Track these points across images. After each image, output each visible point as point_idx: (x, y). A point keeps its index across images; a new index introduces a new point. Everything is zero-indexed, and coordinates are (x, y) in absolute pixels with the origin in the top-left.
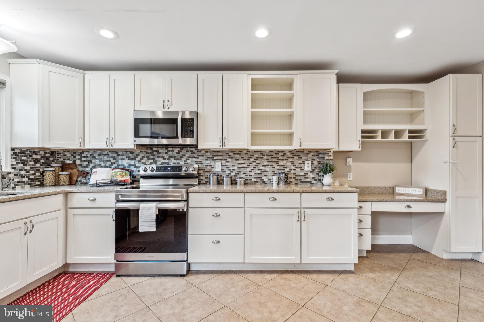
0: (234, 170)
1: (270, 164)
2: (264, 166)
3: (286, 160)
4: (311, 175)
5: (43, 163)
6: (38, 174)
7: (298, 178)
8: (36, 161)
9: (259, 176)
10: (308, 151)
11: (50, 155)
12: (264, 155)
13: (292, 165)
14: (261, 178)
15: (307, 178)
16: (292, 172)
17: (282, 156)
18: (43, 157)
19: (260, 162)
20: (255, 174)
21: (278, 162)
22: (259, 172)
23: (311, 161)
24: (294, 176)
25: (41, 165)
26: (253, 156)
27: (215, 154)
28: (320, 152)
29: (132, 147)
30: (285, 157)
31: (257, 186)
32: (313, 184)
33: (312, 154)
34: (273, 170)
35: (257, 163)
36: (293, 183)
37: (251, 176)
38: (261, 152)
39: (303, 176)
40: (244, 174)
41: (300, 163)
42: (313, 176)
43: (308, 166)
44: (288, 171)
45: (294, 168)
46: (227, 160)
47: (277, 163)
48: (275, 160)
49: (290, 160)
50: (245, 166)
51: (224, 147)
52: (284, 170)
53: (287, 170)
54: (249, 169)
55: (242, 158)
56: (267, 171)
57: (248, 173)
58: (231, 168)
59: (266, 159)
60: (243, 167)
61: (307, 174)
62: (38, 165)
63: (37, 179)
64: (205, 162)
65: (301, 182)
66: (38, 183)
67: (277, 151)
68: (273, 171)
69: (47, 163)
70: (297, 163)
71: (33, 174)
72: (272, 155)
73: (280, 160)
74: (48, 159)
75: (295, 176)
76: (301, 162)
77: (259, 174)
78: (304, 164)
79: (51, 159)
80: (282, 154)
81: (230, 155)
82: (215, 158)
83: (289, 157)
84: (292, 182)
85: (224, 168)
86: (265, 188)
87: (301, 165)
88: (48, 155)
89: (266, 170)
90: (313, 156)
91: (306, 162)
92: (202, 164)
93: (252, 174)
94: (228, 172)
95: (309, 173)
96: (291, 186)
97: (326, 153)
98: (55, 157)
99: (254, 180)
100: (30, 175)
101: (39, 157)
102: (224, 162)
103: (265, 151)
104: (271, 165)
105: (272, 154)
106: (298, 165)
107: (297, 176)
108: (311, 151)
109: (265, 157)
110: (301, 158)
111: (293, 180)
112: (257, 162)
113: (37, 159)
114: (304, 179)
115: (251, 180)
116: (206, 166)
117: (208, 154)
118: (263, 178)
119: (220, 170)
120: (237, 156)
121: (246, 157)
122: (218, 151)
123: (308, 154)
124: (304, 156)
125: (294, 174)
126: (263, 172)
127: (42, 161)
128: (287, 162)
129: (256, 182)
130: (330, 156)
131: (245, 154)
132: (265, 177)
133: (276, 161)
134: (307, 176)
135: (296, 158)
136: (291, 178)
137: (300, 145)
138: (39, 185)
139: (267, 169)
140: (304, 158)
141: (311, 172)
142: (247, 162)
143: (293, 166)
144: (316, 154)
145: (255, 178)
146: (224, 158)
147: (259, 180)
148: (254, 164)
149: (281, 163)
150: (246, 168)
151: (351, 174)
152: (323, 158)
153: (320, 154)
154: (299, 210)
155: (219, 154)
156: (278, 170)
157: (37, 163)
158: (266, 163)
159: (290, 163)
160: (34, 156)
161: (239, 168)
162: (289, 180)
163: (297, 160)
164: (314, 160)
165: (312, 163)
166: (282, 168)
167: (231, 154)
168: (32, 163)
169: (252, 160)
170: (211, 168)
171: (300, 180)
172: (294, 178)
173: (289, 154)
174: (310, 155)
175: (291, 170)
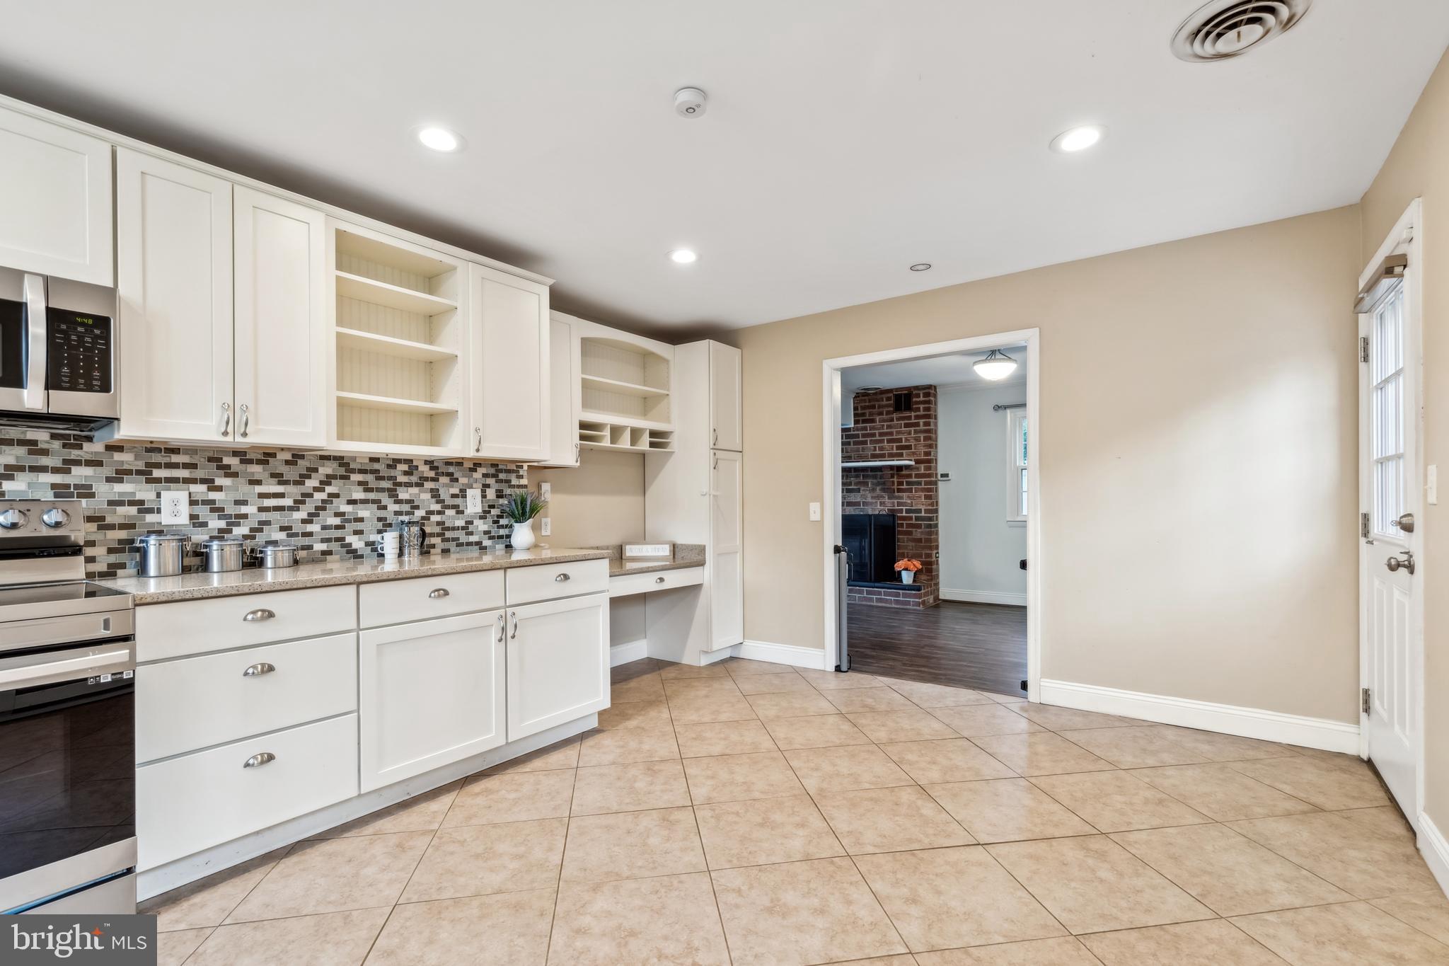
0: (245, 516)
1: (372, 496)
2: (352, 502)
3: (417, 485)
4: (481, 526)
7: (448, 534)
9: (338, 534)
10: (475, 464)
12: (353, 471)
13: (434, 500)
14: (343, 539)
15: (471, 533)
16: (435, 518)
17: (406, 473)
19: (339, 490)
20: (324, 528)
21: (396, 490)
22: (337, 521)
23: (480, 490)
24: (437, 530)
26: (316, 470)
27: (156, 458)
28: (500, 467)
30: (414, 479)
31: (329, 566)
32: (485, 548)
33: (481, 471)
34: (382, 514)
35: (330, 495)
36: (438, 550)
37: (310, 534)
38: (340, 460)
39: (463, 528)
40: (282, 529)
41: (454, 496)
42: (485, 528)
43: (474, 503)
44: (423, 518)
45: (437, 507)
46: (212, 481)
47: (392, 493)
48: (386, 484)
49: (429, 485)
50: (288, 502)
51: (239, 439)
52: (412, 513)
53: (419, 513)
54: (302, 514)
55: (273, 475)
56: (361, 520)
57: (298, 528)
58: (231, 510)
59: (360, 483)
60: (281, 509)
61: (471, 523)
64: (105, 491)
65: (458, 545)
67: (393, 459)
68: (380, 519)
70: (444, 494)
72: (377, 471)
73: (400, 484)
75: (443, 529)
76: (455, 491)
77: (337, 527)
78: (464, 497)
80: (405, 467)
81: (229, 467)
82: (157, 473)
83: (427, 479)
84: (433, 546)
85: (203, 511)
86: (354, 569)
87: (458, 501)
89: (359, 516)
90: (485, 476)
91: (469, 492)
92: (92, 495)
93: (314, 528)
94: (216, 524)
95: (477, 522)
96: (432, 558)
97: (513, 471)
99: (319, 547)
102: (199, 489)
103: (354, 459)
104: (374, 502)
105: (376, 466)
106: (449, 501)
107: (448, 529)
108: (480, 464)
109: (356, 477)
110: (457, 480)
111: (436, 540)
112: (329, 489)
114: (463, 538)
115: (310, 547)
116: (111, 503)
117: (125, 458)
118: (349, 539)
119: (184, 519)
120: (256, 469)
121: (291, 473)
122: (175, 451)
123: (473, 470)
124: (464, 476)
125: (438, 523)
126: (349, 521)
128: (420, 491)
129: (324, 553)
130: (522, 477)
131: (287, 462)
132: (357, 537)
133: (389, 490)
134: (471, 528)
135: (444, 480)
136: (432, 535)
137: (476, 448)
139: (364, 512)
140: (463, 480)
141: (481, 518)
142: (293, 491)
143: (438, 502)
144: (492, 471)
145: (323, 541)
146: (199, 474)
147: (335, 546)
148: (319, 496)
149: (403, 494)
150: (291, 509)
151: (549, 520)
152: (508, 481)
153: (501, 471)
154: (502, 612)
155: (175, 459)
156: (397, 513)
158: (359, 494)
159: (428, 496)
161: (261, 509)
162: (427, 542)
163: (445, 485)
164: (488, 486)
165: (484, 496)
166: (406, 507)
167: (233, 462)
169: (311, 483)
170: (140, 511)
171: (454, 539)
172: (438, 535)
173: (425, 470)
174: (478, 475)
175: (431, 513)
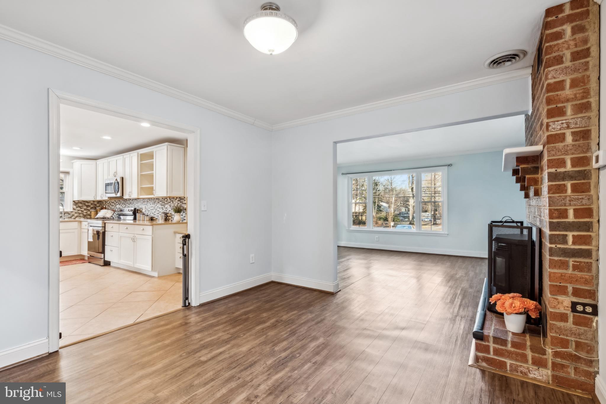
1: (162, 207)
2: (159, 208)
5: (92, 207)
6: (89, 213)
7: (172, 216)
8: (88, 206)
9: (158, 215)
11: (97, 203)
17: (166, 201)
18: (92, 204)
22: (158, 212)
25: (91, 208)
29: (107, 198)
31: (157, 221)
33: (177, 199)
34: (163, 211)
35: (157, 207)
37: (155, 215)
38: (159, 199)
40: (152, 213)
46: (147, 204)
48: (163, 204)
49: (169, 204)
52: (166, 211)
53: (168, 211)
54: (154, 211)
55: (152, 203)
57: (154, 213)
62: (89, 208)
63: (88, 215)
65: (173, 219)
66: (89, 217)
67: (165, 198)
69: (95, 207)
71: (86, 213)
74: (96, 205)
76: (173, 205)
79: (98, 205)
81: (148, 202)
82: (144, 203)
84: (170, 219)
88: (96, 203)
93: (156, 213)
97: (184, 199)
98: (101, 204)
100: (84, 213)
101: (90, 204)
102: (146, 206)
105: (163, 200)
106: (172, 208)
110: (173, 202)
113: (89, 205)
116: (141, 208)
121: (154, 202)
127: (91, 206)
129: (157, 219)
136: (169, 216)
138: (90, 218)
139: (161, 210)
142: (153, 206)
145: (157, 216)
149: (166, 206)
152: (182, 202)
153: (181, 199)
155: (145, 201)
157: (88, 207)
159: (169, 206)
160: (86, 204)
162: (168, 218)
166: (166, 209)
167: (148, 200)
168: (85, 207)
169: (156, 204)
174: (177, 201)
175: (170, 211)
